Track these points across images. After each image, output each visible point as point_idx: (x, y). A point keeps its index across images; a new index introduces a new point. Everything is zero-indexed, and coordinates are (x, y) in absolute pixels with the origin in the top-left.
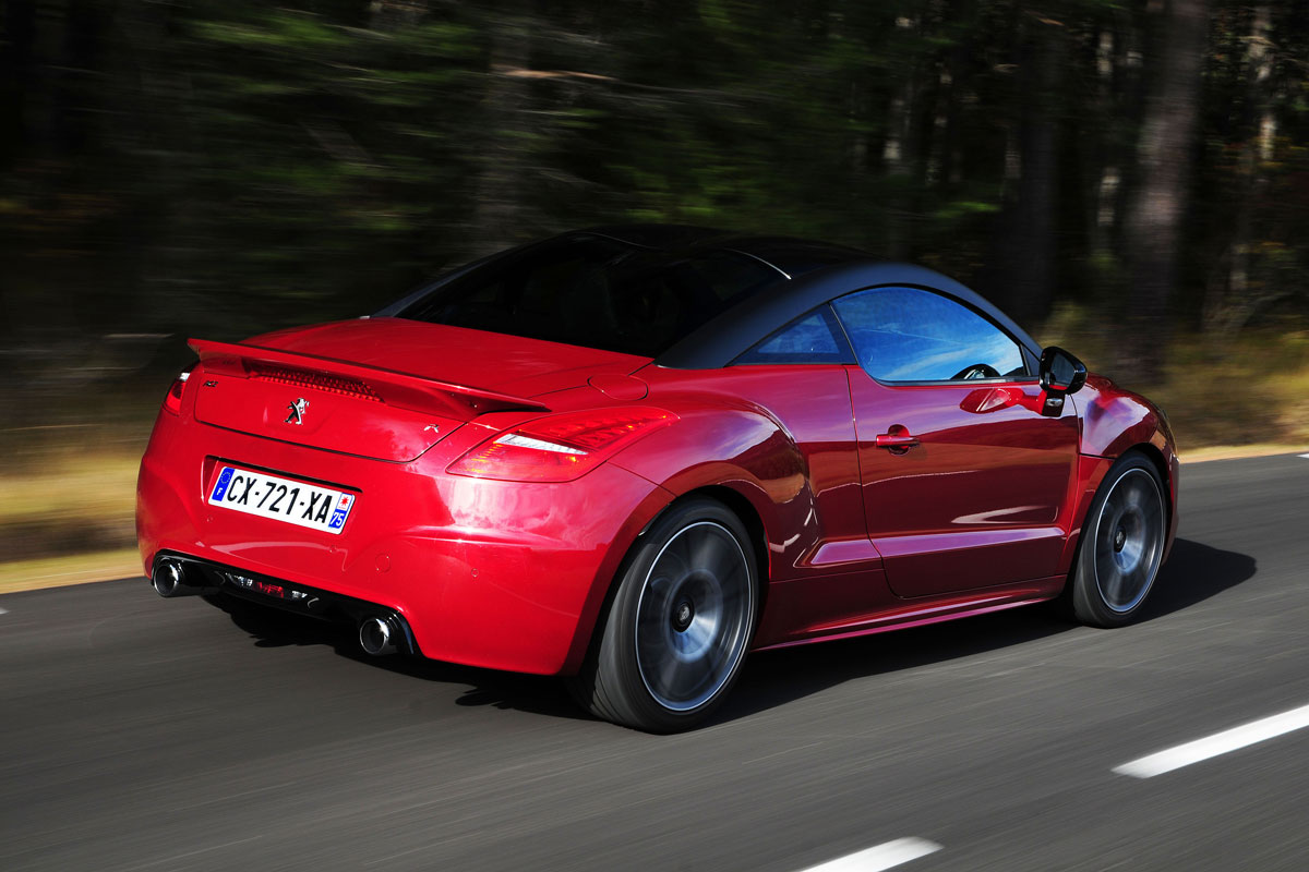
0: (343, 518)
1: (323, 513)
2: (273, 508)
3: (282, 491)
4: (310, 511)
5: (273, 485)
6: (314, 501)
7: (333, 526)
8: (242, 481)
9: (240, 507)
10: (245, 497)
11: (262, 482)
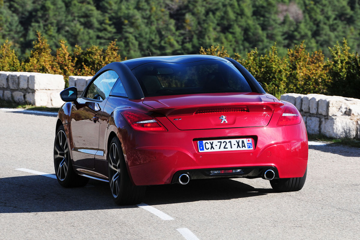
0: (251, 145)
1: (243, 145)
2: (225, 148)
3: (225, 143)
4: (238, 145)
5: (221, 142)
6: (238, 143)
7: (249, 147)
8: (208, 143)
9: (212, 150)
10: (212, 147)
11: (215, 142)
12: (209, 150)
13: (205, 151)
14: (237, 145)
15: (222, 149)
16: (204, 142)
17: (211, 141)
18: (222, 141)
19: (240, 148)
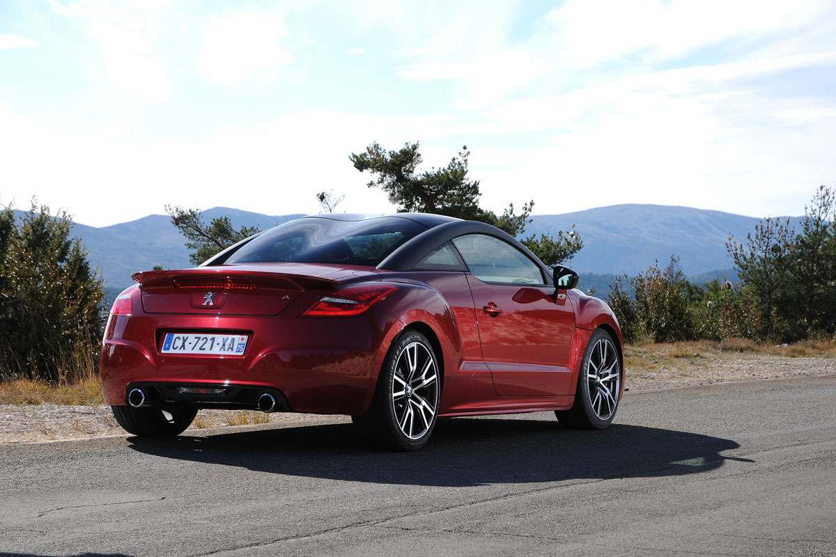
0: (243, 347)
1: (231, 347)
2: (200, 349)
4: (223, 347)
5: (199, 338)
6: (224, 343)
7: (239, 351)
8: (180, 339)
9: (182, 351)
10: (183, 346)
11: (191, 337)
12: (177, 351)
13: (171, 351)
14: (221, 344)
15: (196, 351)
16: (176, 335)
17: (185, 335)
18: (202, 336)
19: (224, 350)
